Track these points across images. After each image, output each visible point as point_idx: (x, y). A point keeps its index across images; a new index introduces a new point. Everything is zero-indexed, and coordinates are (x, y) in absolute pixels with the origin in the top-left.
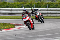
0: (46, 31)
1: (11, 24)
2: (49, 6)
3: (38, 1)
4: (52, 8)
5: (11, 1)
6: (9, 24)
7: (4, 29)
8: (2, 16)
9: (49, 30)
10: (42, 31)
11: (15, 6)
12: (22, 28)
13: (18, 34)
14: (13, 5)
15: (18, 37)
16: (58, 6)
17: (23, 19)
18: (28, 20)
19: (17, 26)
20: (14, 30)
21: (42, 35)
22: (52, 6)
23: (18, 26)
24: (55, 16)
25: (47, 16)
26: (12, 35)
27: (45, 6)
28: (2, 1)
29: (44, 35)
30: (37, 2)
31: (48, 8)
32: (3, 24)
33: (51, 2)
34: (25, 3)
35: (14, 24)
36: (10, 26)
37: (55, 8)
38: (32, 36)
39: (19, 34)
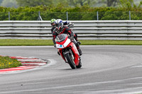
0: (94, 74)
1: (12, 58)
2: (101, 15)
3: (74, 4)
4: (109, 19)
5: (12, 4)
6: (7, 58)
9: (103, 73)
11: (22, 16)
12: (37, 68)
14: (17, 13)
15: (27, 89)
16: (122, 15)
17: (57, 45)
18: (69, 48)
19: (26, 62)
21: (86, 84)
22: (109, 16)
23: (27, 64)
24: (115, 39)
25: (96, 39)
26: (13, 84)
27: (92, 15)
29: (90, 84)
31: (100, 19)
34: (45, 9)
35: (18, 57)
36: (10, 63)
37: (117, 19)
39: (30, 82)
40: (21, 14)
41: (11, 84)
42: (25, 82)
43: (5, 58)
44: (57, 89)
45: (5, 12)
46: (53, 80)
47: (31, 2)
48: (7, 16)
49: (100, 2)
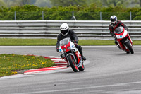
0: (127, 74)
6: (41, 57)
8: (25, 38)
10: (118, 76)
11: (56, 15)
13: (61, 82)
14: (51, 12)
15: (61, 89)
20: (52, 71)
27: (125, 15)
28: (24, 4)
30: (106, 7)
33: (139, 5)
34: (79, 9)
35: (51, 57)
36: (43, 63)
38: (94, 87)
39: (64, 82)
40: (55, 13)
42: (58, 82)
43: (39, 58)
44: (91, 89)
45: (39, 12)
46: (87, 80)
47: (65, 2)
48: (41, 16)
49: (132, 3)
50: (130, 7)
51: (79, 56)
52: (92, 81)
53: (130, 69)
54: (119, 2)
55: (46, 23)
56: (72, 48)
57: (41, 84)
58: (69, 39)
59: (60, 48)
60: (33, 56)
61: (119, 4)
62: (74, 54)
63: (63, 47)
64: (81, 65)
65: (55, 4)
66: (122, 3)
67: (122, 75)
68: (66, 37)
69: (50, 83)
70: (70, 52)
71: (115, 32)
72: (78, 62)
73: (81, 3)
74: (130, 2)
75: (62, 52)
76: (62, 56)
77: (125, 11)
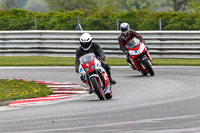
6: (32, 83)
7: (15, 99)
8: (10, 55)
13: (62, 118)
14: (47, 19)
22: (176, 25)
23: (61, 91)
24: (185, 57)
27: (152, 23)
32: (11, 81)
33: (172, 9)
35: (47, 82)
36: (36, 91)
38: (108, 125)
40: (52, 20)
41: (38, 120)
43: (30, 83)
45: (30, 19)
47: (66, 4)
48: (33, 24)
49: (163, 5)
50: (160, 10)
51: (106, 78)
52: (105, 116)
53: (161, 100)
54: (144, 4)
55: (40, 34)
56: (96, 68)
57: (33, 121)
58: (92, 55)
59: (81, 67)
60: (21, 81)
61: (144, 7)
62: (100, 75)
63: (84, 66)
64: (108, 91)
65: (52, 7)
66: (148, 5)
67: (149, 108)
68: (88, 52)
69: (45, 119)
70: (94, 72)
71: (127, 47)
72: (105, 87)
73: (90, 6)
74: (160, 4)
75: (84, 72)
76: (82, 78)
77: (152, 16)
